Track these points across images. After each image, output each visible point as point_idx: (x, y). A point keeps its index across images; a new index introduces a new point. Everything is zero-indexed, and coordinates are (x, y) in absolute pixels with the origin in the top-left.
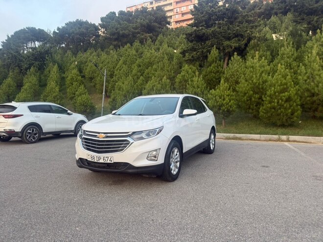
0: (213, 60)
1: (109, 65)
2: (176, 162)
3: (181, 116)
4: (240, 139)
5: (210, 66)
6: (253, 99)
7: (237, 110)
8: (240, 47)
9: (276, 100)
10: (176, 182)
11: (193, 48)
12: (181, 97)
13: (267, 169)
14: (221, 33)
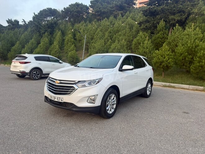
0: (161, 29)
2: (113, 105)
3: (121, 70)
4: (174, 87)
5: (159, 33)
6: (187, 59)
7: (174, 65)
8: (181, 20)
9: (204, 61)
10: (111, 119)
11: (147, 20)
12: (124, 55)
13: (186, 115)
14: (168, 9)
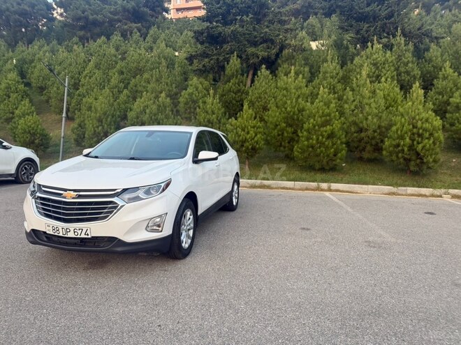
0: (233, 73)
1: (72, 68)
2: (189, 230)
3: (196, 161)
4: (269, 187)
5: (230, 82)
6: (285, 134)
7: (265, 147)
8: (269, 57)
9: (314, 137)
11: (204, 53)
13: (308, 232)
14: (244, 34)
